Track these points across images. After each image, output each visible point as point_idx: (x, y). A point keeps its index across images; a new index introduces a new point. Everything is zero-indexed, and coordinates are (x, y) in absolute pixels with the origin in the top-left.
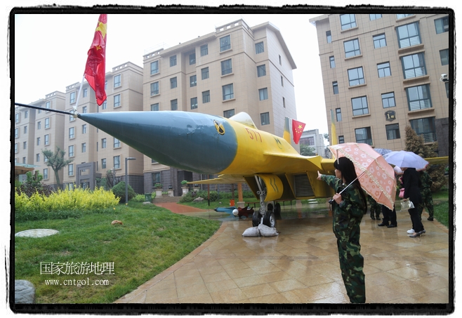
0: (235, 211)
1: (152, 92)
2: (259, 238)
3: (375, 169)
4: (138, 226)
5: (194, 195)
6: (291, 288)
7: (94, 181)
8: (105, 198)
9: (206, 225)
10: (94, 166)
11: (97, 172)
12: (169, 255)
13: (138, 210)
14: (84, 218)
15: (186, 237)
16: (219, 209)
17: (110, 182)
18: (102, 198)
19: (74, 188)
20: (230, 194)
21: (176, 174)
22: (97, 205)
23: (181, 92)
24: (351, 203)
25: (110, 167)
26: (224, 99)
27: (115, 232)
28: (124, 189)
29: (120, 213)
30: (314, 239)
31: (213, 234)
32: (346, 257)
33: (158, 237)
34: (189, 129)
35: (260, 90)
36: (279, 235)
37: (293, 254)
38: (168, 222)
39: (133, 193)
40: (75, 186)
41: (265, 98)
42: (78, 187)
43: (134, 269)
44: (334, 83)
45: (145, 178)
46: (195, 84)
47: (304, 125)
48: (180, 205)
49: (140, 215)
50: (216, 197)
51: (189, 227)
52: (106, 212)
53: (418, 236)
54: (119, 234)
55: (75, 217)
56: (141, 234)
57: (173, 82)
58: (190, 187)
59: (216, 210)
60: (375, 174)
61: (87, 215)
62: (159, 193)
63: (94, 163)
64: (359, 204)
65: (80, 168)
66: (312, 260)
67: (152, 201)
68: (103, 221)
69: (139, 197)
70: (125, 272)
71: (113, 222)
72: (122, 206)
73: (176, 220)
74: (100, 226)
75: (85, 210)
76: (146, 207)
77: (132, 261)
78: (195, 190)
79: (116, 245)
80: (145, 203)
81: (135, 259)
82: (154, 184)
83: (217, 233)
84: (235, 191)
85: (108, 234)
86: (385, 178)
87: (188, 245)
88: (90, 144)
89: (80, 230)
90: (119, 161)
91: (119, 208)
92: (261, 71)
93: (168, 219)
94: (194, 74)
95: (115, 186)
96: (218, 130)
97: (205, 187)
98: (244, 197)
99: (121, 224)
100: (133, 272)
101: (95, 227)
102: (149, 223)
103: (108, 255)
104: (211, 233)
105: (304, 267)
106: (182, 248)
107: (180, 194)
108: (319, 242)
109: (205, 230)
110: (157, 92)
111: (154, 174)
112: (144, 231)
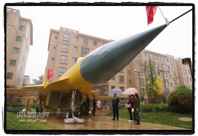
35: (14, 48)
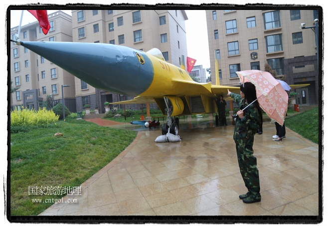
0: (146, 123)
1: (79, 35)
2: (168, 143)
3: (274, 94)
4: (76, 137)
5: (114, 113)
6: (200, 182)
7: (37, 103)
8: (48, 116)
9: (126, 134)
10: (37, 92)
11: (39, 97)
12: (102, 158)
13: (74, 124)
14: (32, 132)
15: (113, 144)
16: (134, 122)
17: (50, 104)
18: (45, 116)
19: (22, 109)
20: (140, 111)
21: (100, 98)
22: (41, 122)
23: (102, 36)
24: (250, 118)
25: (49, 92)
26: (135, 41)
27: (58, 142)
28: (61, 109)
29: (61, 127)
30: (208, 143)
31: (132, 141)
32: (243, 159)
33: (92, 145)
34: (118, 59)
35: (161, 35)
36: (182, 141)
37: (195, 154)
38: (98, 133)
39: (69, 111)
40: (23, 107)
41: (166, 41)
42: (25, 108)
43: (76, 170)
44: (215, 31)
45: (77, 100)
46: (113, 30)
47: (195, 61)
48: (104, 120)
49: (76, 129)
50: (130, 114)
51: (114, 136)
52: (50, 127)
53: (281, 140)
54: (61, 143)
55: (25, 131)
56: (78, 143)
57: (96, 27)
58: (111, 107)
59: (131, 123)
60: (273, 99)
61: (34, 130)
62: (88, 112)
63: (37, 90)
64: (256, 120)
65: (25, 94)
66: (211, 159)
67: (83, 117)
68: (47, 134)
69: (73, 115)
70: (69, 173)
71: (55, 134)
72: (61, 122)
73: (104, 131)
74: (45, 138)
75: (32, 126)
76: (79, 122)
77: (74, 164)
78: (115, 109)
79: (60, 152)
80: (78, 119)
81: (76, 162)
82: (84, 105)
83: (135, 140)
84: (144, 109)
85: (53, 144)
86: (281, 102)
87: (115, 150)
88: (32, 75)
89: (29, 142)
90: (56, 89)
91: (59, 124)
92: (162, 21)
93: (98, 131)
94: (112, 22)
95: (54, 107)
96: (140, 61)
97: (121, 106)
98: (151, 113)
99: (62, 135)
100: (75, 172)
101: (42, 139)
102: (84, 134)
103: (54, 161)
104: (131, 140)
105: (206, 165)
106: (111, 152)
107: (104, 112)
108: (212, 145)
109: (126, 138)
110: (83, 35)
111: (83, 97)
112: (81, 140)
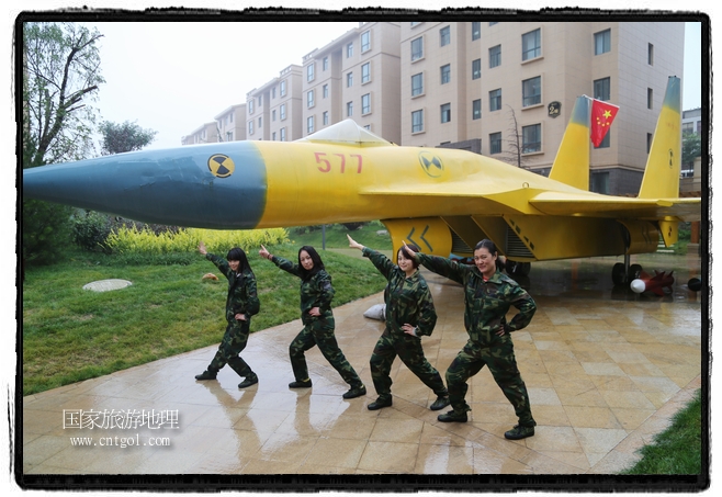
1: (413, 56)
41: (607, 48)
96: (215, 172)
110: (420, 54)
